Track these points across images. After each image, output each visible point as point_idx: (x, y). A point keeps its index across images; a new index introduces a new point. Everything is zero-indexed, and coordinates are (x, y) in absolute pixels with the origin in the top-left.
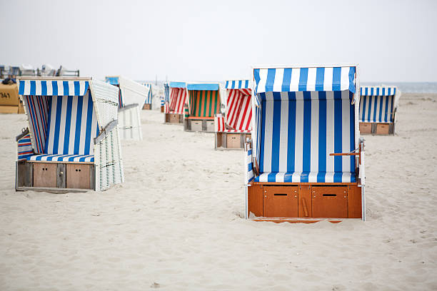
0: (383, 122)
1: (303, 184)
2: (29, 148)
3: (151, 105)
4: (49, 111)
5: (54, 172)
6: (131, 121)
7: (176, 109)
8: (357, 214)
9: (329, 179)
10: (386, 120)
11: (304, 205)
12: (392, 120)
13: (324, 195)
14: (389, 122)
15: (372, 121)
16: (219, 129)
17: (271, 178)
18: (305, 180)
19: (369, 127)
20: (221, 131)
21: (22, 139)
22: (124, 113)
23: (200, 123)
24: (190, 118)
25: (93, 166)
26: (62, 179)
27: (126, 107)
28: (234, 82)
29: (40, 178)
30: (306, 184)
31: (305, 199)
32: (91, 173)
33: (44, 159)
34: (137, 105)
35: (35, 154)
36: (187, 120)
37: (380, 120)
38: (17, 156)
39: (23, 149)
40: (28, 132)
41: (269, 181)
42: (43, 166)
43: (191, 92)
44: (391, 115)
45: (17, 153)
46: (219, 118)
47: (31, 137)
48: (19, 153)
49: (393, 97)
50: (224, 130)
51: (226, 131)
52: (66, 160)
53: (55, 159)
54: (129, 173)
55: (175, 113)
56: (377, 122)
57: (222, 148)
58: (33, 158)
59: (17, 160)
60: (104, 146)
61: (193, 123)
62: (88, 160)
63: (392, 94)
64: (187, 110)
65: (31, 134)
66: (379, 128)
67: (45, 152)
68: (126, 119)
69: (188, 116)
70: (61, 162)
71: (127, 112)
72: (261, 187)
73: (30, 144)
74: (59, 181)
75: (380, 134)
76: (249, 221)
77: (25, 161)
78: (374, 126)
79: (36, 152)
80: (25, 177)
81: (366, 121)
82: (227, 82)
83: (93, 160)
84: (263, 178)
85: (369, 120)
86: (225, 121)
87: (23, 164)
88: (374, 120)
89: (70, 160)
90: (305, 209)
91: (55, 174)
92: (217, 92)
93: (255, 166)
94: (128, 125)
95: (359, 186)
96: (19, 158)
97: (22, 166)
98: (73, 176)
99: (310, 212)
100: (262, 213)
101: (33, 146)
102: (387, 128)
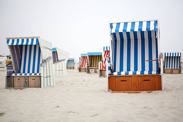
0: (176, 68)
1: (134, 75)
2: (12, 70)
3: (74, 67)
4: (21, 54)
5: (23, 80)
6: (62, 67)
7: (84, 66)
8: (160, 88)
9: (146, 73)
10: (177, 67)
11: (135, 85)
12: (180, 67)
13: (144, 80)
14: (178, 68)
15: (171, 68)
16: (101, 69)
17: (119, 73)
18: (135, 73)
19: (170, 71)
20: (102, 69)
21: (8, 66)
22: (59, 63)
23: (94, 70)
24: (89, 68)
25: (40, 77)
26: (26, 84)
27: (60, 61)
28: (107, 47)
29: (17, 84)
30: (135, 75)
31: (135, 82)
32: (39, 80)
33: (18, 75)
34: (65, 60)
35: (15, 73)
36: (88, 69)
37: (174, 67)
38: (6, 73)
39: (9, 70)
40: (12, 63)
41: (118, 75)
42: (18, 78)
43: (89, 56)
44: (179, 65)
45: (6, 72)
46: (100, 64)
47: (13, 65)
48: (7, 72)
49: (180, 57)
50: (103, 68)
51: (104, 69)
52: (28, 75)
53: (23, 75)
54: (58, 83)
55: (83, 67)
56: (173, 68)
57: (102, 77)
58: (14, 75)
59: (6, 75)
60: (45, 68)
61: (91, 70)
62: (38, 74)
63: (179, 55)
64: (88, 64)
65: (13, 64)
66: (174, 71)
67: (19, 72)
68: (60, 66)
69: (88, 67)
70: (26, 76)
71: (60, 63)
72: (115, 77)
73: (13, 69)
74: (25, 84)
75: (175, 74)
76: (109, 93)
77: (10, 76)
78: (172, 70)
79: (15, 72)
80: (10, 83)
81: (168, 68)
82: (104, 47)
83: (40, 74)
84: (115, 74)
85: (169, 67)
86: (103, 65)
87: (9, 77)
88: (172, 67)
89: (30, 75)
90: (135, 87)
91: (23, 81)
92: (101, 56)
93: (111, 68)
94: (61, 69)
95: (160, 75)
96: (7, 74)
97: (9, 78)
98: (31, 82)
99: (138, 88)
100: (115, 90)
101: (14, 70)
102: (178, 71)
